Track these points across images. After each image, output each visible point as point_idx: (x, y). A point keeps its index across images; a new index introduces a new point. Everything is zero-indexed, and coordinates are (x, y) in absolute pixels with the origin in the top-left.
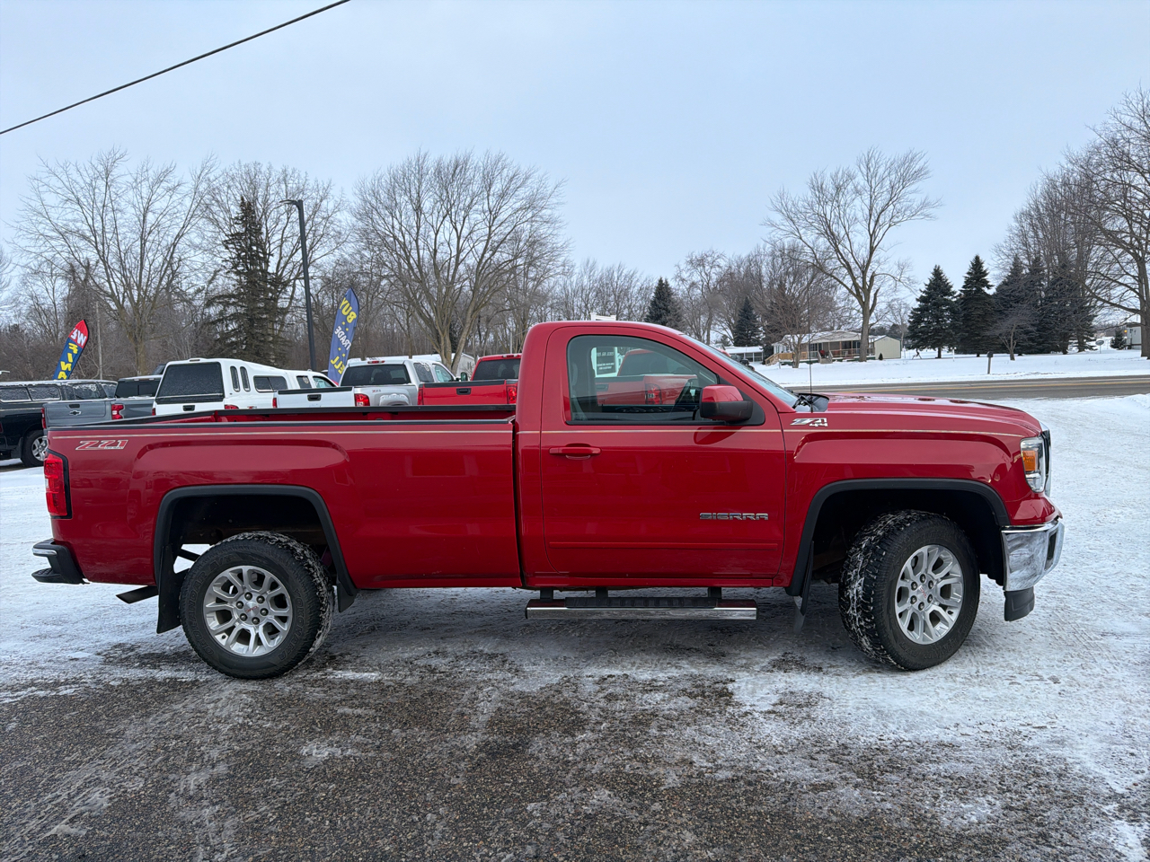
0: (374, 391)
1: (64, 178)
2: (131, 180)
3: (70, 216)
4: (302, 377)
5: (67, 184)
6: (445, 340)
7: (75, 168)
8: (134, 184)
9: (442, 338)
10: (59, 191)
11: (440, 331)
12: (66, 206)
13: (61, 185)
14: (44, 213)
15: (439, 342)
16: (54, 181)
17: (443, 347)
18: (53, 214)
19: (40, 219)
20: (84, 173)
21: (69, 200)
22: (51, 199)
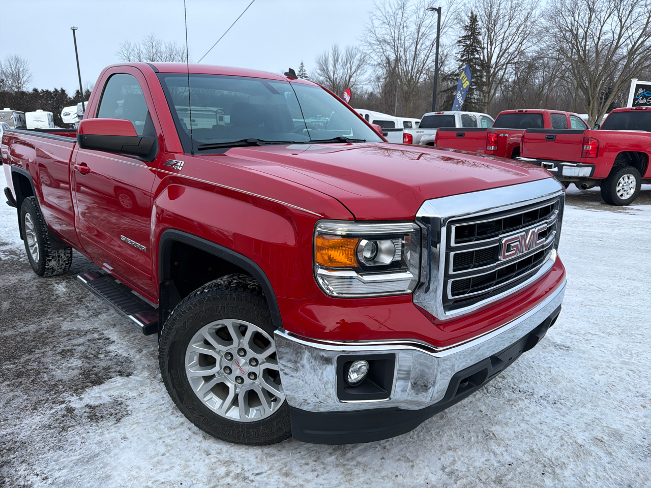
0: (418, 132)
1: (383, 11)
2: (414, 8)
3: (383, 32)
4: (407, 122)
5: (384, 14)
6: (593, 103)
7: (388, 4)
8: (416, 11)
9: (592, 102)
10: (380, 18)
11: (591, 97)
12: (383, 26)
13: (381, 14)
14: (373, 32)
15: (589, 105)
16: (379, 13)
17: (591, 109)
18: (378, 31)
19: (372, 35)
20: (393, 7)
21: (384, 23)
22: (377, 23)
